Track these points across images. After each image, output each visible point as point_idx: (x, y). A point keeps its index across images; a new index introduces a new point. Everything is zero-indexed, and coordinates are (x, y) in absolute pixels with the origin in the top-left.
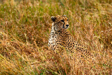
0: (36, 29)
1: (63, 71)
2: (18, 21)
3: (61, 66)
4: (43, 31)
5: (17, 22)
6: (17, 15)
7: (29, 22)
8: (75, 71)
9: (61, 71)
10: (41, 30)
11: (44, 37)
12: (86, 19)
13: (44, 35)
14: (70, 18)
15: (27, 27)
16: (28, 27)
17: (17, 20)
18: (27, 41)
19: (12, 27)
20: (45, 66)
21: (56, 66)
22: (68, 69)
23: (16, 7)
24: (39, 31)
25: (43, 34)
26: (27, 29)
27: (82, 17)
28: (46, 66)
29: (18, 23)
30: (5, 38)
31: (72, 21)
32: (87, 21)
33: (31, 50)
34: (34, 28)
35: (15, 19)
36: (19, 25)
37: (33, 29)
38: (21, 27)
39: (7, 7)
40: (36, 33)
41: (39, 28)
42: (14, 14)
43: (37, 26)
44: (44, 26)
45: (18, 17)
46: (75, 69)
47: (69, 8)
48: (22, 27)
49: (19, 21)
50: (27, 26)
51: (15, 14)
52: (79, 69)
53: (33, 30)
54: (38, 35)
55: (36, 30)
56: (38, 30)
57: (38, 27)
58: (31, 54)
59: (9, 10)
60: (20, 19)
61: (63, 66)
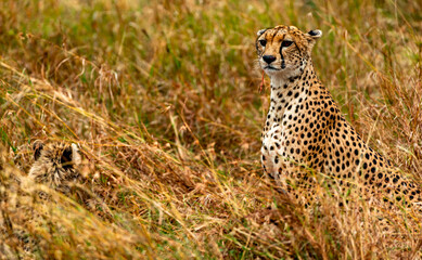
0: (212, 96)
1: (314, 254)
2: (146, 68)
3: (304, 238)
4: (239, 106)
5: (143, 72)
6: (140, 47)
7: (187, 73)
8: (359, 254)
9: (307, 254)
10: (233, 101)
11: (241, 130)
12: (403, 63)
13: (241, 121)
14: (340, 56)
15: (179, 91)
16: (183, 92)
17: (141, 63)
18: (178, 143)
19: (123, 92)
20: (245, 237)
21: (288, 239)
22: (332, 249)
23: (138, 14)
24: (226, 107)
25: (238, 118)
26: (179, 96)
27: (388, 54)
28: (249, 236)
29: (146, 74)
30: (97, 133)
31: (348, 69)
32: (407, 66)
33: (192, 176)
34: (205, 93)
35: (133, 59)
36: (147, 81)
37: (203, 98)
38: (157, 90)
39: (104, 16)
40: (212, 111)
41: (225, 95)
42: (129, 44)
43: (216, 85)
44: (242, 85)
45: (146, 54)
46: (358, 249)
47: (339, 21)
48: (161, 91)
49: (150, 66)
50: (178, 86)
51: (135, 43)
52: (375, 250)
53: (200, 101)
54: (219, 120)
55: (213, 101)
56: (220, 103)
57: (219, 91)
58: (192, 193)
59: (112, 26)
60: (153, 61)
61: (312, 238)
